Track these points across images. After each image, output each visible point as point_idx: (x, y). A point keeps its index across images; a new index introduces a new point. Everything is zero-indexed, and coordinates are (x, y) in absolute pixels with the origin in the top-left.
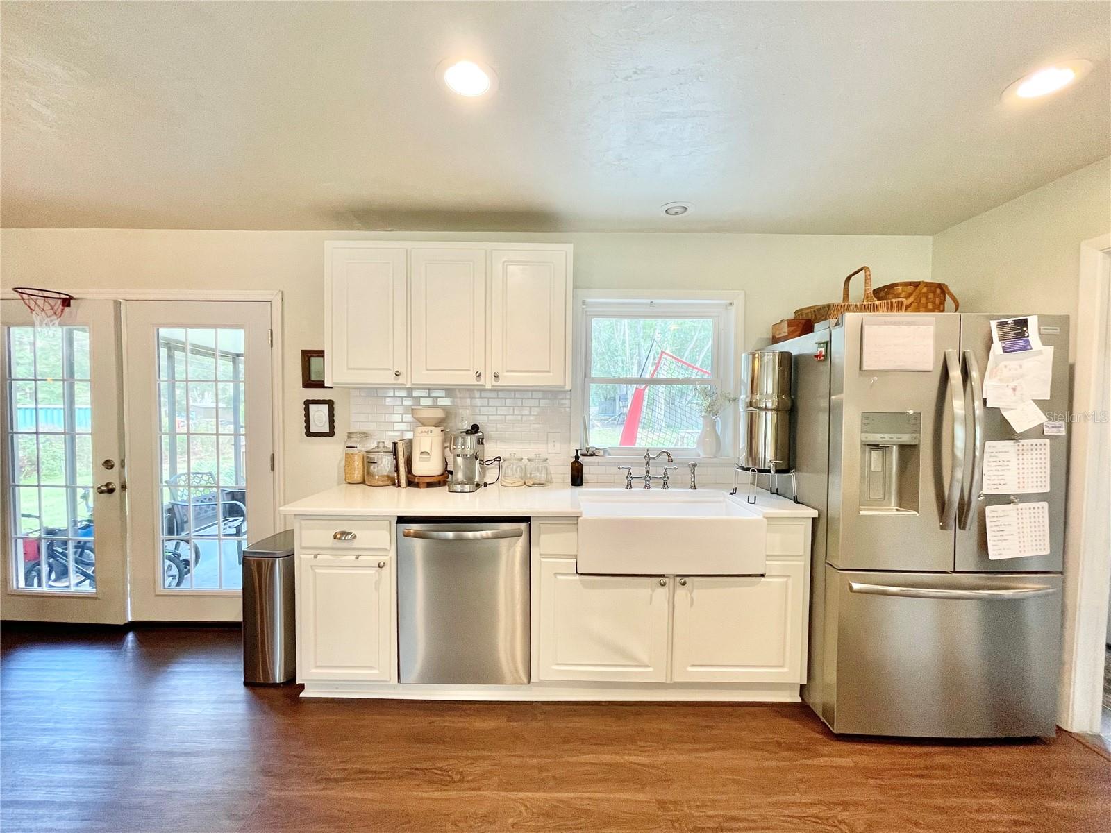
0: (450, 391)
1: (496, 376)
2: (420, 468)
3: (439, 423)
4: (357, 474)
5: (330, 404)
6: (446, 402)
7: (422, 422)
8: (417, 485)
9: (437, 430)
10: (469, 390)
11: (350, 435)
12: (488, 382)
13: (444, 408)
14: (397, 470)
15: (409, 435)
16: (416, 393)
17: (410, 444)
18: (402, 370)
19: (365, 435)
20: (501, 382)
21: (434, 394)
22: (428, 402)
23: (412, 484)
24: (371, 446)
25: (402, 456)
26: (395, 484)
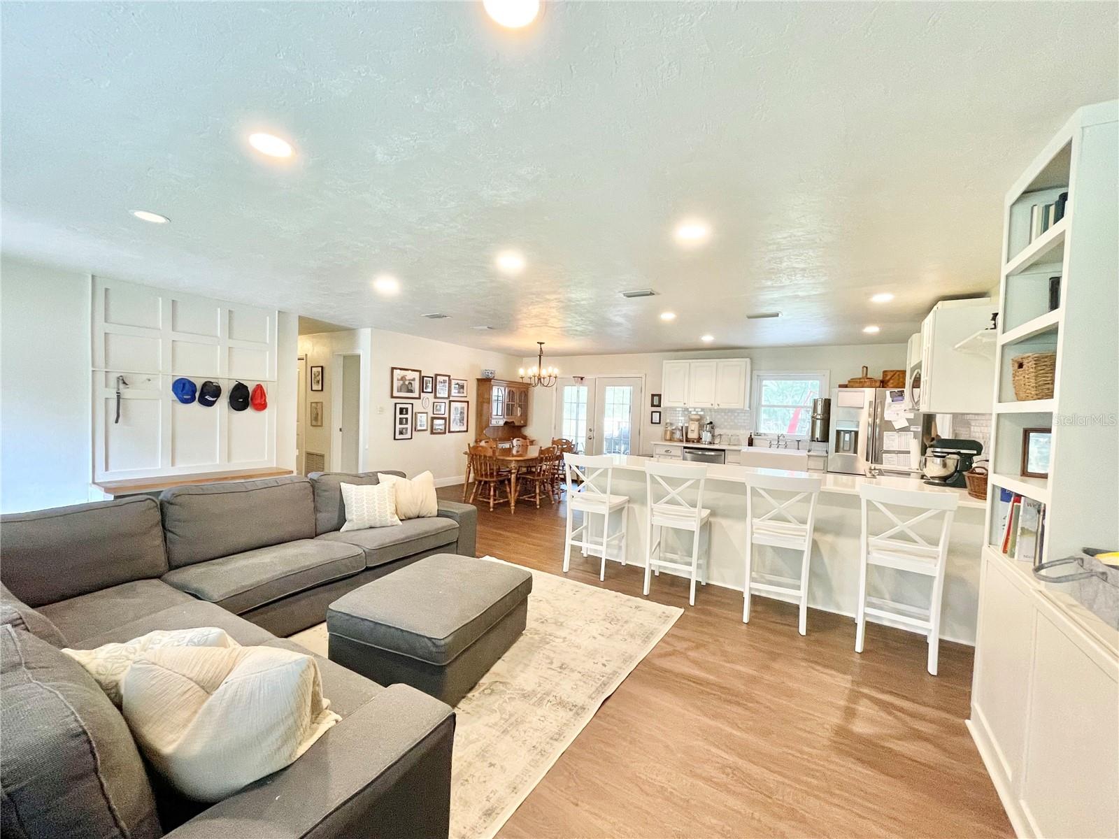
0: (703, 410)
1: (718, 405)
2: (691, 436)
3: (698, 420)
4: (668, 437)
5: (660, 413)
6: (702, 413)
7: (692, 420)
8: (689, 441)
9: (697, 423)
10: (710, 410)
11: (667, 424)
12: (716, 407)
13: (700, 415)
14: (682, 436)
15: (686, 425)
16: (690, 410)
17: (687, 428)
18: (686, 402)
19: (671, 424)
20: (720, 407)
21: (697, 410)
22: (695, 413)
23: (688, 440)
24: (674, 428)
25: (685, 431)
26: (681, 441)
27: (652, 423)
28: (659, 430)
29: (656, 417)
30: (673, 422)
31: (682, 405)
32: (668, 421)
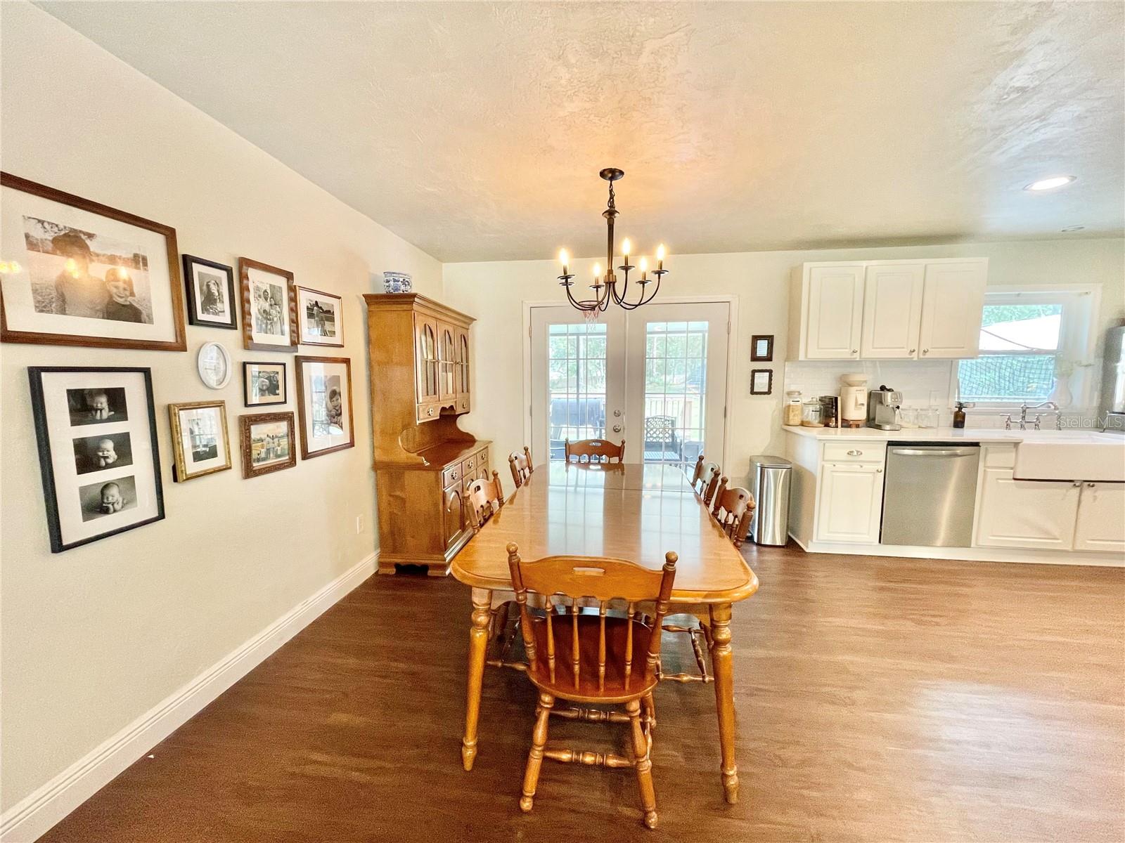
1: (926, 352)
5: (770, 372)
9: (865, 390)
18: (856, 349)
20: (928, 355)
27: (753, 393)
28: (768, 405)
29: (762, 380)
31: (847, 355)
32: (787, 387)
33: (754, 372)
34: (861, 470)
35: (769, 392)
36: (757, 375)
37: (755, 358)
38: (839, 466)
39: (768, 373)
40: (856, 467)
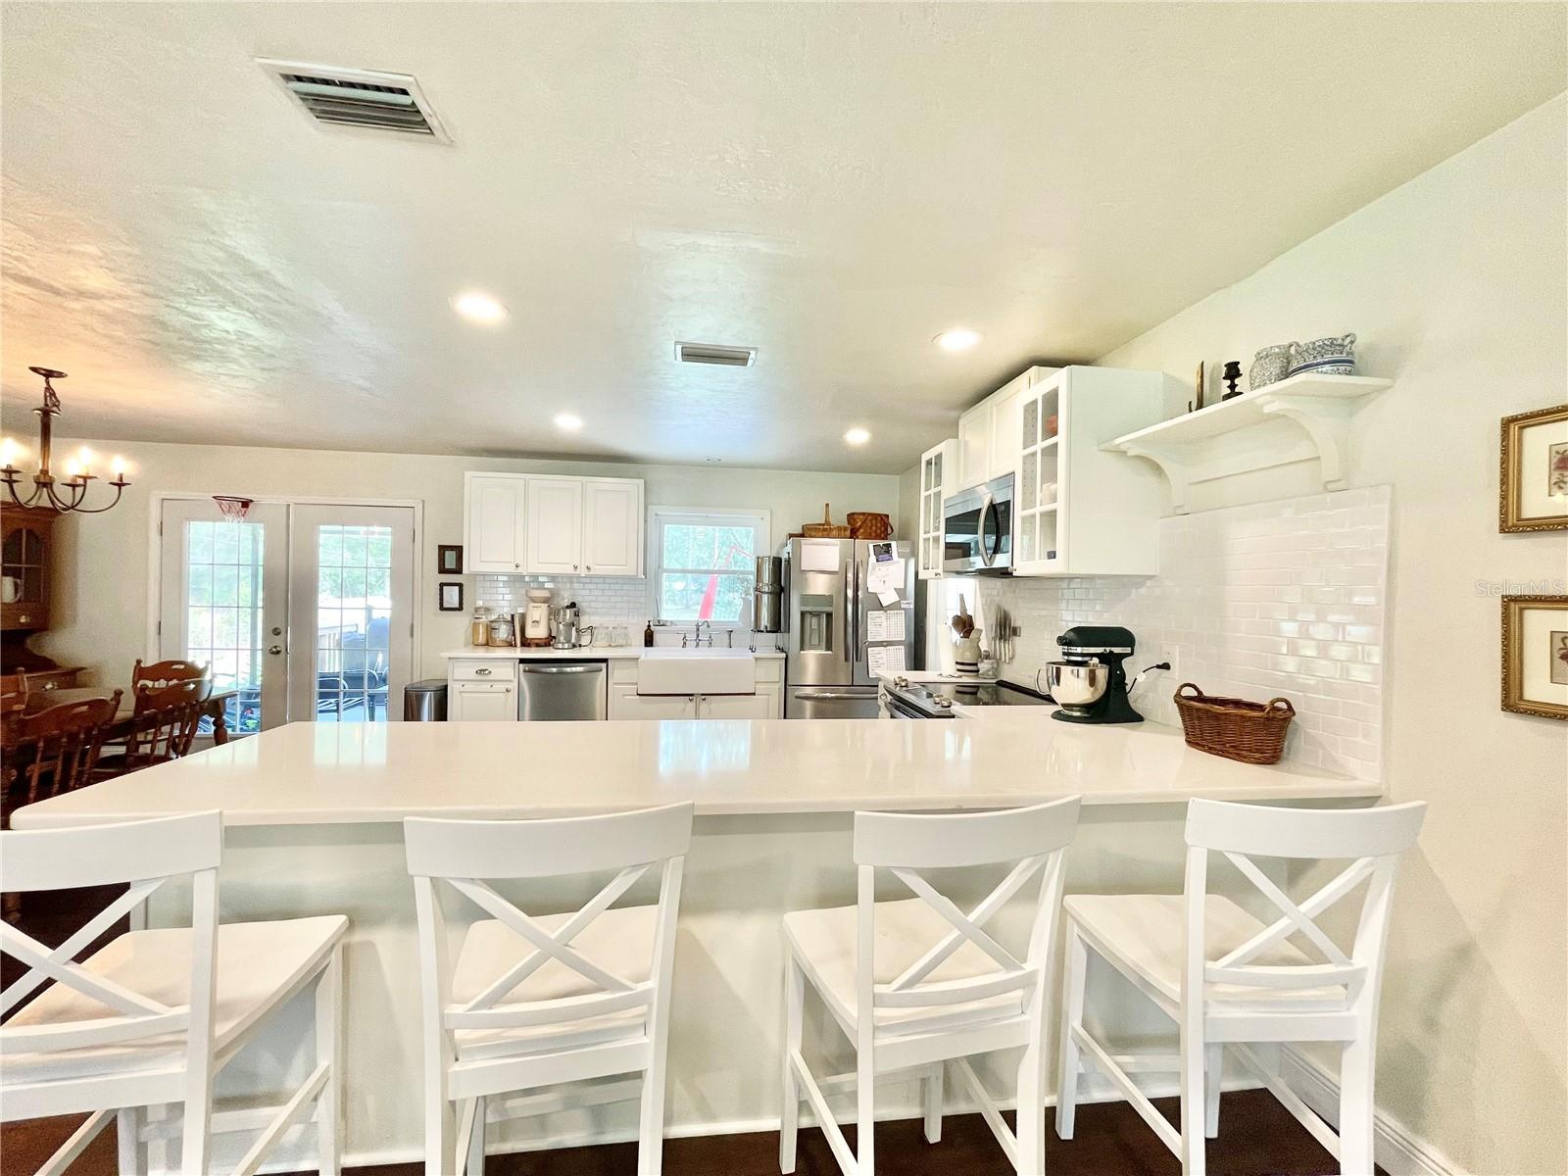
0: (555, 578)
1: (589, 568)
2: (536, 632)
3: (546, 601)
4: (482, 638)
5: (460, 586)
6: (550, 586)
7: (533, 600)
8: (529, 645)
9: (544, 606)
10: (571, 578)
11: (477, 610)
12: (583, 572)
13: (549, 590)
14: (514, 634)
15: (521, 610)
16: (541, 579)
17: (523, 617)
18: (520, 563)
19: (488, 610)
20: (592, 573)
22: (538, 585)
23: (526, 643)
24: (493, 617)
25: (518, 625)
26: (511, 645)
27: (442, 608)
28: (461, 622)
29: (452, 596)
30: (488, 605)
31: (511, 569)
32: (480, 603)
33: (442, 585)
34: (491, 690)
35: (460, 608)
36: (445, 588)
37: (442, 570)
38: (469, 686)
39: (457, 588)
40: (486, 686)
